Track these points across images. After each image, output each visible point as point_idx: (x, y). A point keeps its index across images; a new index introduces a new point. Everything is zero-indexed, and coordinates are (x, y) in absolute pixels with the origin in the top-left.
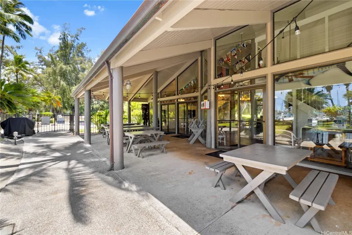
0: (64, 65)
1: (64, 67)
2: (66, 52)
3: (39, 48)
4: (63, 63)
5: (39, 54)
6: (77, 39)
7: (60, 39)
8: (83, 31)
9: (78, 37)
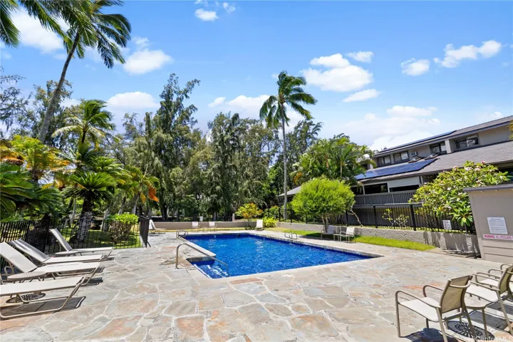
0: (164, 133)
1: (164, 136)
2: (168, 116)
3: (130, 116)
4: (162, 131)
5: (129, 123)
6: (187, 96)
7: (162, 96)
8: (196, 85)
9: (188, 94)
